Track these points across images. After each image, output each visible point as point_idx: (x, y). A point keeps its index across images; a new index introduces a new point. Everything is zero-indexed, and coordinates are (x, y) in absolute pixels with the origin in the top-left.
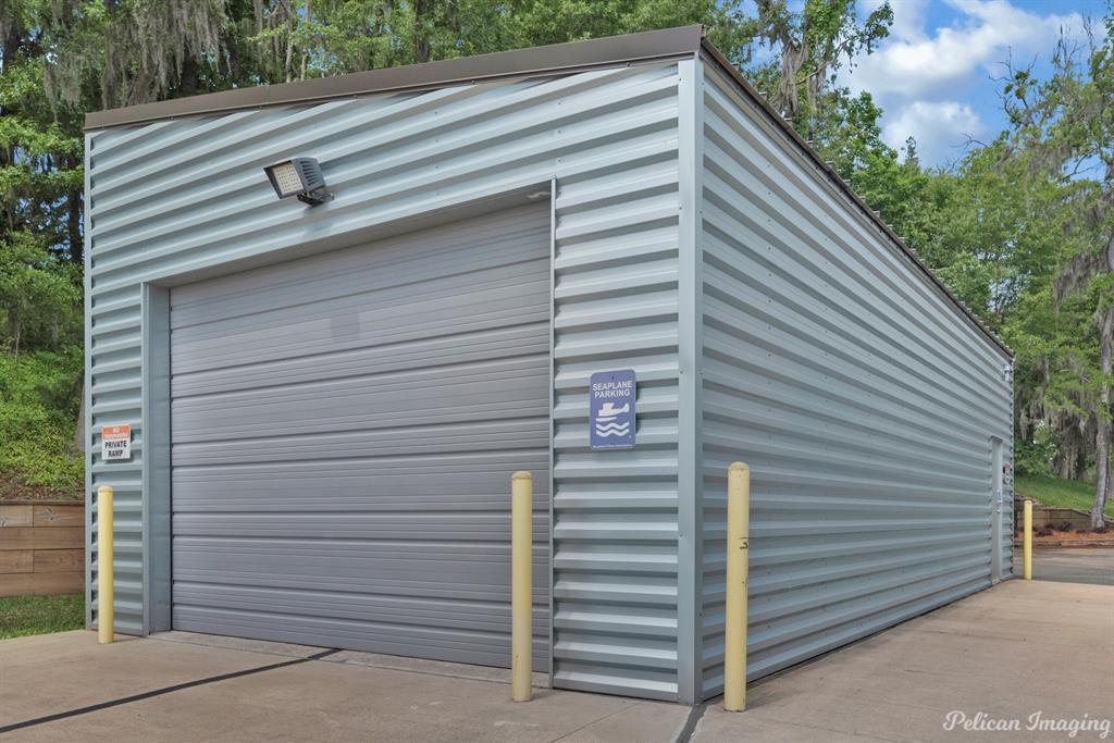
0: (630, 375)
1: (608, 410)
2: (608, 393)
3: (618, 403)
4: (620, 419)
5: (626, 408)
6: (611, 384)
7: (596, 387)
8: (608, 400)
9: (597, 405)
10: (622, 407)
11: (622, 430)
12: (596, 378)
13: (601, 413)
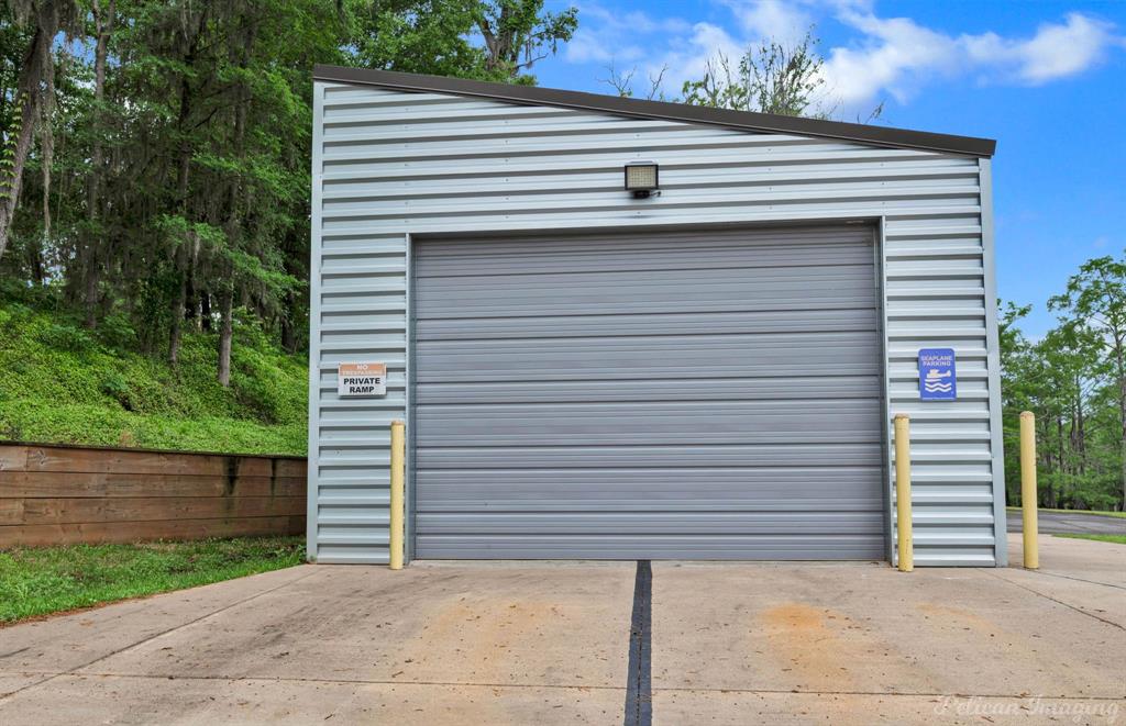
0: (950, 352)
1: (934, 374)
2: (933, 364)
3: (942, 370)
4: (944, 381)
5: (949, 374)
6: (935, 358)
7: (923, 358)
8: (934, 368)
9: (924, 371)
10: (945, 372)
11: (946, 388)
12: (922, 352)
13: (928, 376)
